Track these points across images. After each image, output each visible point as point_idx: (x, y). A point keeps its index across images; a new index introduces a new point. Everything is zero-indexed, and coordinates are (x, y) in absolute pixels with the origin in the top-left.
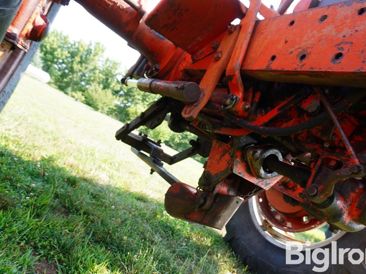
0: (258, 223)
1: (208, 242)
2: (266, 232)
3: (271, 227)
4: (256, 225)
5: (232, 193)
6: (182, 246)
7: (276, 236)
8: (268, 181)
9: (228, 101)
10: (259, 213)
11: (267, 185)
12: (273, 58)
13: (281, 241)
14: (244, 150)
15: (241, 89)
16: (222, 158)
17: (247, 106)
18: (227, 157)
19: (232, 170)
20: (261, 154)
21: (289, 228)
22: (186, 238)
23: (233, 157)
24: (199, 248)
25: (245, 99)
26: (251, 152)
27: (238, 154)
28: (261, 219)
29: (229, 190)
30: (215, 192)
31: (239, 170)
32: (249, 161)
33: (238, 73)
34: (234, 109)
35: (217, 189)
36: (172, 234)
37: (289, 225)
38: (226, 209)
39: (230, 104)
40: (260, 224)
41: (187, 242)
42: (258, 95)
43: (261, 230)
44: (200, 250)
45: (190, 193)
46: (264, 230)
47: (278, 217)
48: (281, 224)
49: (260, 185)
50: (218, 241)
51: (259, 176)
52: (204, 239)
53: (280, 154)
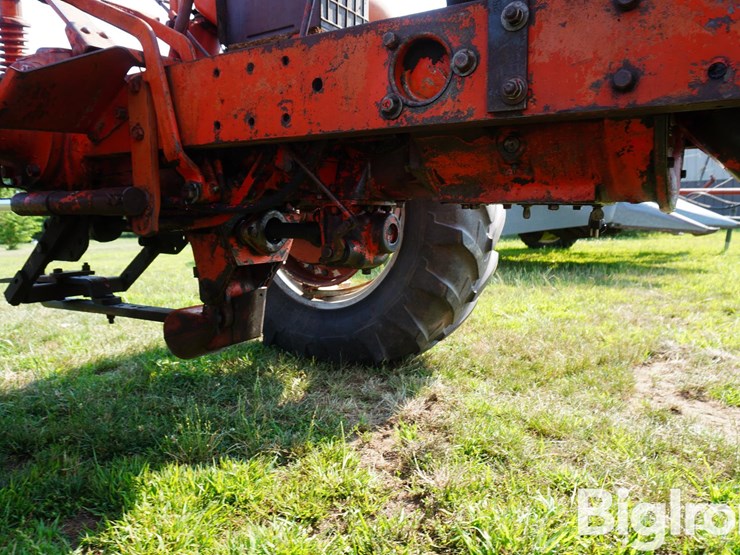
0: (297, 295)
1: (246, 361)
2: (314, 300)
3: (315, 290)
4: (296, 298)
5: (248, 287)
6: (216, 389)
7: (328, 297)
8: (282, 250)
9: (191, 194)
10: (291, 280)
11: (282, 255)
12: (218, 125)
13: (338, 299)
14: (236, 233)
15: (196, 170)
16: (215, 255)
17: (215, 188)
18: (220, 250)
19: (235, 263)
20: (258, 226)
21: (338, 277)
22: (213, 376)
23: (227, 248)
24: (240, 377)
25: (207, 179)
26: (246, 231)
27: (232, 241)
28: (298, 287)
29: (243, 286)
30: (228, 298)
31: (243, 259)
32: (249, 242)
33: (182, 155)
34: (202, 199)
35: (229, 294)
36: (192, 384)
37: (336, 273)
38: (253, 310)
39: (195, 195)
40: (300, 293)
41: (220, 380)
42: (219, 164)
43: (305, 302)
44: (244, 378)
45: (194, 316)
46: (310, 299)
47: (318, 271)
48: (326, 279)
49: (274, 259)
50: (258, 352)
51: (268, 253)
52: (239, 362)
53: (279, 213)
